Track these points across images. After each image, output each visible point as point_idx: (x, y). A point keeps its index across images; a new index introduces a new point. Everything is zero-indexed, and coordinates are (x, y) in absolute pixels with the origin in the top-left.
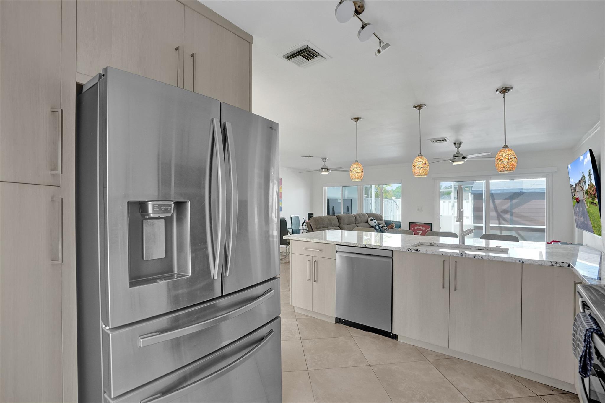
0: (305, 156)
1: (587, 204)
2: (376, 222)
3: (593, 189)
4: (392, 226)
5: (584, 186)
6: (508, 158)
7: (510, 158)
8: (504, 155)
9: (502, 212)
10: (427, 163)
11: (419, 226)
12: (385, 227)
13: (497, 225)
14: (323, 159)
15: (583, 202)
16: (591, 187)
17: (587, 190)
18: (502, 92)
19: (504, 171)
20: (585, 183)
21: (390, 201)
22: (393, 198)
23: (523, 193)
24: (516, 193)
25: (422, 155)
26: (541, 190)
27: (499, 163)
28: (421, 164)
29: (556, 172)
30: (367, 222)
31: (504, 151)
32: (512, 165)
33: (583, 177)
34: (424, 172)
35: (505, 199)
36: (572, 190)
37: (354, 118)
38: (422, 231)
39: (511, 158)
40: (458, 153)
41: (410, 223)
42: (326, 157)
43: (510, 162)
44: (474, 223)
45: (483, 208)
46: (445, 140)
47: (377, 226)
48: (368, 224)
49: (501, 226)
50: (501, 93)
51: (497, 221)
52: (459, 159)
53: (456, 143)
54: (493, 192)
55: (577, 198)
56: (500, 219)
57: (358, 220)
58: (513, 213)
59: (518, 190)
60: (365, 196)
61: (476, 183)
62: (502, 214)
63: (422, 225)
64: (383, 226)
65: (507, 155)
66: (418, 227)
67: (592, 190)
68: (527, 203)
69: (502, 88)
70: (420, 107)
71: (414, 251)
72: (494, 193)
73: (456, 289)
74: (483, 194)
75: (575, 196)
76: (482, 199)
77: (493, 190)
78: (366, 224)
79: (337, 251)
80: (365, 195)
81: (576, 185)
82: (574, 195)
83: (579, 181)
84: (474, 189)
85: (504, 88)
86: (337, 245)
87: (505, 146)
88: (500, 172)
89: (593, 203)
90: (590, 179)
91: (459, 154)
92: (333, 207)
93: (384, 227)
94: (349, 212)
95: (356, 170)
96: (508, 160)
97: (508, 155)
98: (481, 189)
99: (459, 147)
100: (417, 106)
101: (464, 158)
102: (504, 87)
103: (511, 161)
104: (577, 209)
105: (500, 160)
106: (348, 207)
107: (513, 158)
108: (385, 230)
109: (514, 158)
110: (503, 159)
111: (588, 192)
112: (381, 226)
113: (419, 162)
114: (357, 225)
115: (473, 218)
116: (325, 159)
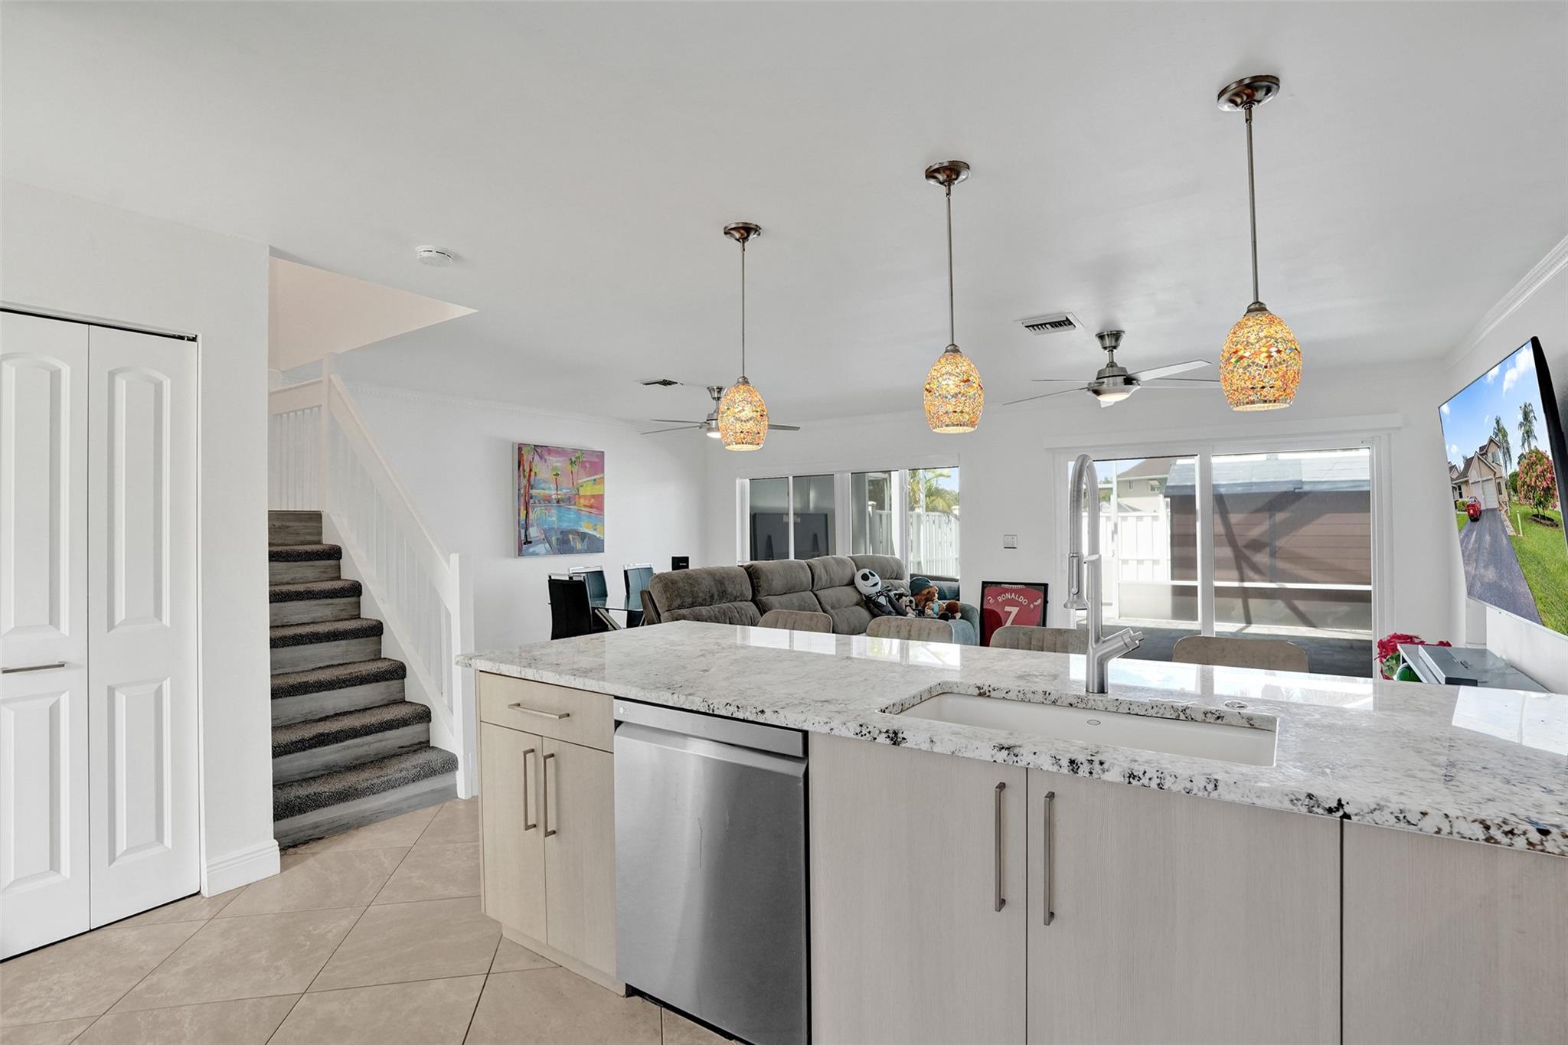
0: (654, 380)
1: (1513, 521)
2: (880, 583)
3: (1539, 468)
4: (929, 592)
5: (1502, 462)
6: (1268, 352)
7: (1273, 349)
8: (1252, 339)
9: (1247, 546)
10: (975, 378)
11: (1011, 591)
12: (908, 599)
13: (1236, 584)
14: (711, 390)
15: (1495, 516)
16: (1531, 465)
17: (1515, 475)
18: (1239, 100)
19: (1253, 402)
20: (1507, 452)
21: (944, 518)
22: (955, 509)
23: (1306, 493)
24: (1286, 492)
25: (958, 351)
26: (1352, 484)
27: (1233, 371)
28: (951, 382)
29: (1399, 428)
30: (851, 583)
31: (1250, 323)
32: (1283, 376)
33: (1497, 435)
34: (962, 412)
35: (1257, 511)
36: (1452, 479)
37: (733, 226)
38: (1018, 608)
39: (1279, 352)
40: (1112, 364)
41: (984, 583)
42: (720, 385)
43: (1276, 366)
44: (1172, 579)
45: (1195, 535)
46: (1070, 323)
47: (882, 595)
48: (856, 587)
49: (1247, 584)
50: (1237, 105)
51: (1235, 574)
52: (1115, 384)
53: (1106, 333)
54: (1223, 491)
55: (1473, 506)
56: (1244, 565)
57: (821, 579)
58: (1277, 549)
59: (1290, 486)
60: (872, 505)
61: (1176, 468)
62: (1248, 552)
63: (1021, 589)
64: (901, 595)
65: (1264, 341)
66: (1008, 596)
67: (1535, 474)
68: (1314, 523)
69: (1241, 81)
70: (949, 172)
71: (882, 739)
72: (1226, 495)
73: (1052, 914)
74: (1194, 497)
75: (1465, 499)
76: (1193, 511)
77: (1224, 486)
78: (849, 589)
79: (618, 723)
80: (870, 503)
81: (1468, 462)
82: (1461, 497)
83: (1481, 449)
84: (1172, 484)
85: (1247, 81)
86: (617, 698)
87: (1257, 306)
88: (1240, 408)
89: (1540, 519)
90: (1528, 434)
91: (1115, 368)
92: (769, 537)
93: (904, 597)
94: (818, 550)
95: (737, 410)
96: (1270, 357)
97: (1266, 337)
98: (1189, 484)
99: (1115, 347)
100: (937, 170)
101: (1129, 381)
102: (1247, 74)
103: (1280, 363)
104: (1473, 540)
105: (1237, 361)
106: (815, 536)
107: (1288, 351)
108: (906, 606)
109: (1291, 349)
110: (1247, 354)
111: (1519, 483)
112: (895, 595)
113: (945, 377)
114: (817, 592)
115: (1169, 562)
116: (719, 392)
